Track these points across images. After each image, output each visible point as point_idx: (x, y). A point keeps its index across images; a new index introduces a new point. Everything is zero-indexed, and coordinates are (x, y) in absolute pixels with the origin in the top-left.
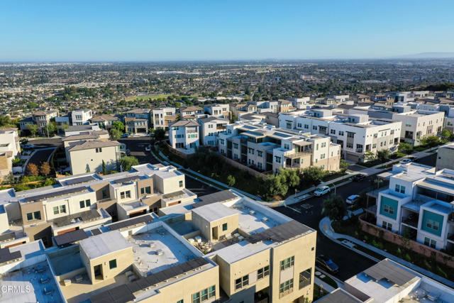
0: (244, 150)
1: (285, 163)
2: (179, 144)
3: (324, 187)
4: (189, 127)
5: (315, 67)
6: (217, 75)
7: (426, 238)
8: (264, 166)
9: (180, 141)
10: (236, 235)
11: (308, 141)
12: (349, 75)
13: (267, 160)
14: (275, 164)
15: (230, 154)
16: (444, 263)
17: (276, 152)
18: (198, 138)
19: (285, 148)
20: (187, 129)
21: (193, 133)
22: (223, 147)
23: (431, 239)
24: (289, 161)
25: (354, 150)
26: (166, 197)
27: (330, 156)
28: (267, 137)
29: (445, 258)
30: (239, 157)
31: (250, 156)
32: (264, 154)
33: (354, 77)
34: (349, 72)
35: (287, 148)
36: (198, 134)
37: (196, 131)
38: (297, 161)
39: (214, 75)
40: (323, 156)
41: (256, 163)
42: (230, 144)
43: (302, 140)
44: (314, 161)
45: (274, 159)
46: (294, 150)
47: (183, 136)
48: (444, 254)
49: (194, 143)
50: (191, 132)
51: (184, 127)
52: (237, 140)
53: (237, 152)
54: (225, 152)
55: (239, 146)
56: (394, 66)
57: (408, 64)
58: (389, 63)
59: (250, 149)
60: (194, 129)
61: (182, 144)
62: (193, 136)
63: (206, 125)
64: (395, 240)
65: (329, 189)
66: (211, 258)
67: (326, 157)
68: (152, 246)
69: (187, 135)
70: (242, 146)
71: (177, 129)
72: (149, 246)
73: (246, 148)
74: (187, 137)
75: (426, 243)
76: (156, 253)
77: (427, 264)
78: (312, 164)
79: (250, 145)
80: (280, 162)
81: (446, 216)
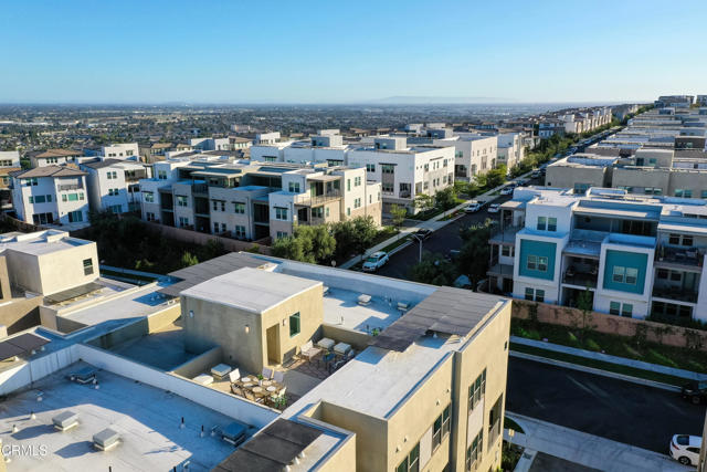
0: (202, 206)
1: (296, 217)
2: (42, 215)
3: (379, 254)
4: (61, 177)
5: (250, 114)
6: (84, 126)
7: (612, 303)
8: (249, 231)
9: (44, 208)
10: (325, 343)
11: (330, 174)
12: (304, 125)
13: (256, 219)
14: (275, 223)
15: (169, 218)
16: (656, 340)
17: (275, 199)
18: (86, 201)
19: (291, 190)
20: (57, 182)
21: (73, 192)
22: (153, 205)
23: (622, 302)
24: (303, 213)
25: (396, 194)
26: (51, 301)
27: (368, 204)
28: (248, 175)
29: (659, 331)
30: (191, 221)
31: (216, 217)
32: (248, 208)
33: (311, 127)
34: (302, 120)
35: (296, 190)
36: (84, 191)
37: (80, 186)
38: (318, 213)
39: (78, 126)
40: (357, 203)
41: (231, 228)
42: (167, 198)
43: (322, 173)
44: (346, 212)
45: (273, 214)
46: (309, 191)
47: (50, 198)
48: (656, 325)
49: (79, 213)
50: (69, 187)
51: (51, 178)
52: (184, 188)
53: (184, 212)
54: (158, 216)
55: (190, 201)
56: (360, 113)
57: (378, 111)
58: (353, 109)
59: (215, 201)
60: (76, 181)
61: (50, 215)
62: (75, 197)
63: (102, 173)
64: (557, 317)
65: (386, 257)
66: (309, 414)
67: (363, 205)
68: (68, 425)
69: (59, 195)
70: (196, 200)
71: (34, 183)
72: (54, 428)
73: (206, 201)
74: (59, 198)
75: (614, 312)
76: (93, 446)
77: (630, 349)
78: (342, 216)
79: (214, 192)
80: (285, 217)
81: (651, 253)
